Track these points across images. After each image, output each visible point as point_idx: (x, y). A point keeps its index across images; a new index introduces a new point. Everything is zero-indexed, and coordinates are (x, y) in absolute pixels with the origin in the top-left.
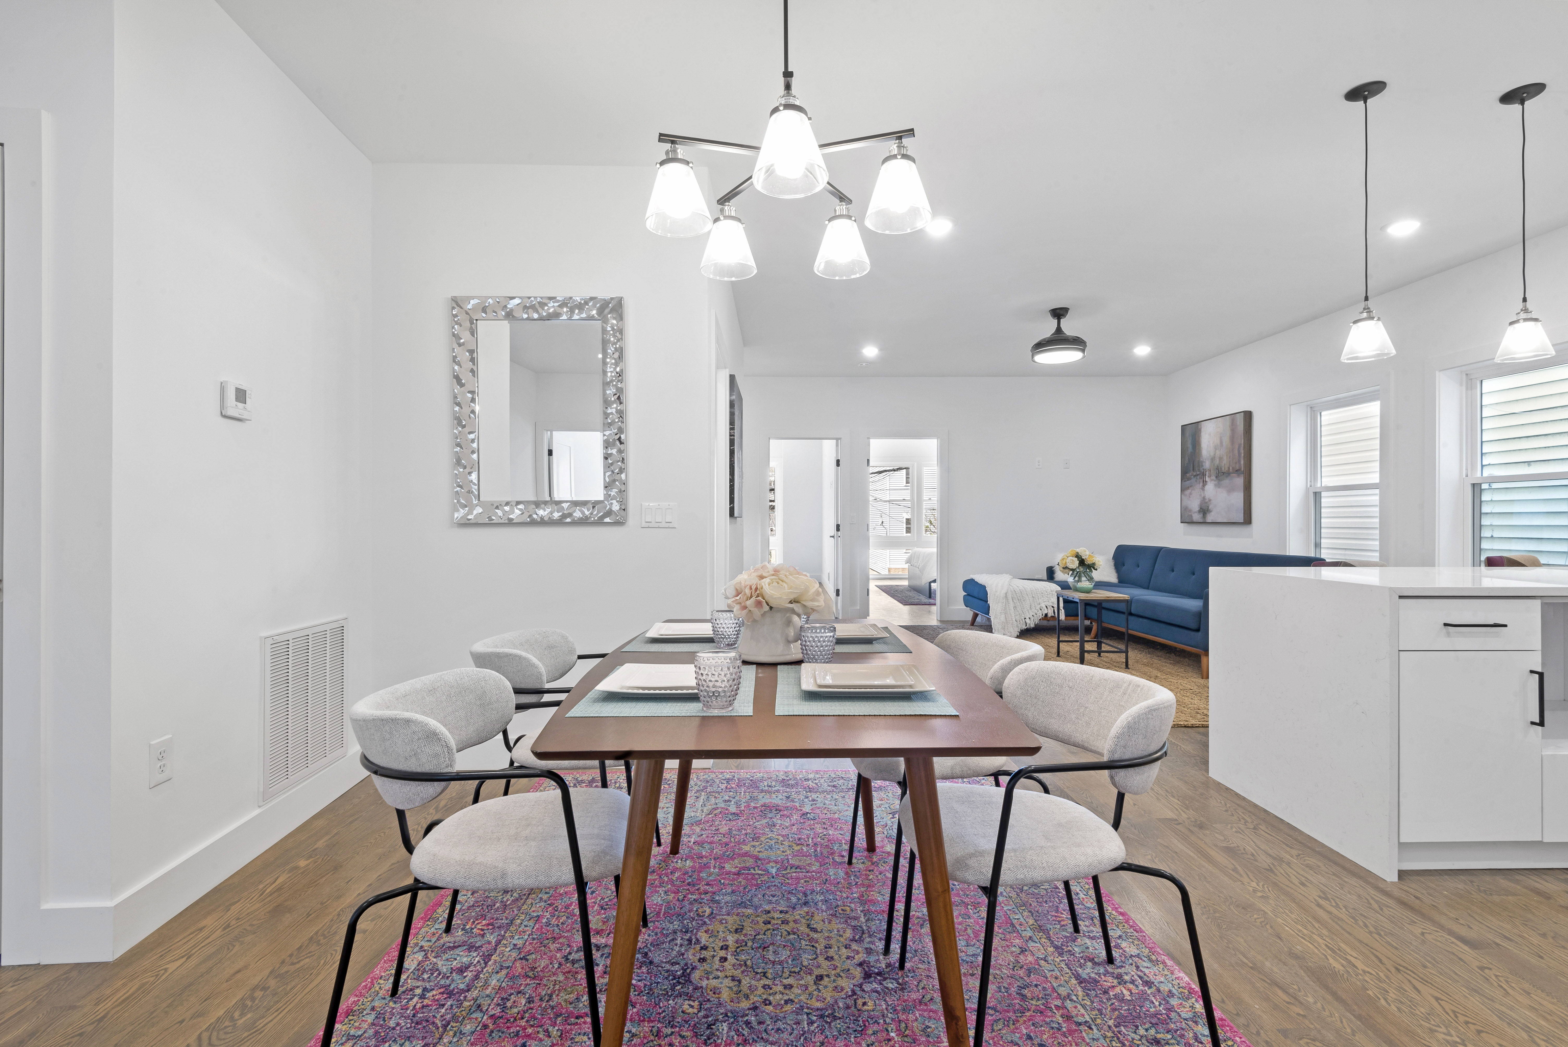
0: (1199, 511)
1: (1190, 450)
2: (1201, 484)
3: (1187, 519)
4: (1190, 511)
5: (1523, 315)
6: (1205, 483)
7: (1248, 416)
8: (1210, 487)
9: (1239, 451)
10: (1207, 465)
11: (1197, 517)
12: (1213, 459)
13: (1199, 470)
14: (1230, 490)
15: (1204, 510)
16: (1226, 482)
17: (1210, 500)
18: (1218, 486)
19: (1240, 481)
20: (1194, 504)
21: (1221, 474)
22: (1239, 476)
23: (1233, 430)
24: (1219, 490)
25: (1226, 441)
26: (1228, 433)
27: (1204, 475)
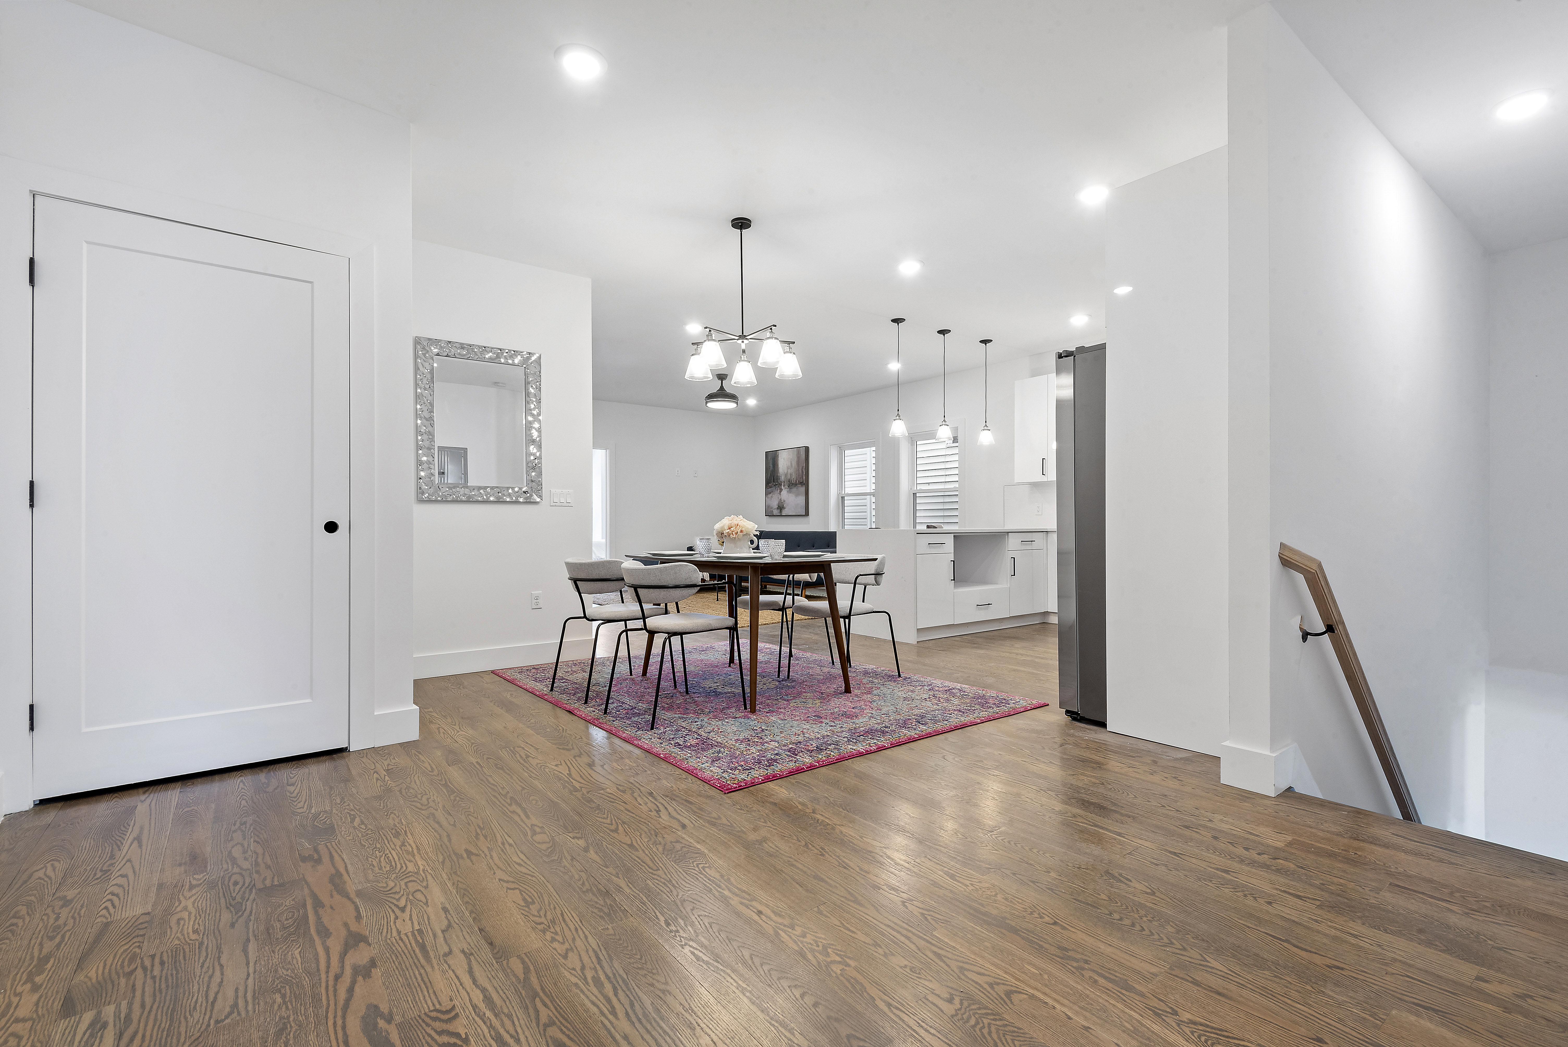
0: (778, 508)
1: (771, 468)
2: (779, 490)
3: (769, 514)
4: (772, 508)
5: (944, 423)
6: (781, 490)
7: (807, 449)
8: (785, 492)
9: (802, 471)
10: (783, 478)
11: (776, 512)
12: (786, 475)
13: (777, 482)
14: (797, 495)
15: (781, 508)
16: (794, 489)
17: (784, 501)
18: (789, 492)
19: (803, 489)
20: (774, 504)
21: (791, 485)
22: (802, 486)
23: (799, 458)
24: (790, 494)
25: (794, 464)
26: (796, 459)
27: (780, 485)
